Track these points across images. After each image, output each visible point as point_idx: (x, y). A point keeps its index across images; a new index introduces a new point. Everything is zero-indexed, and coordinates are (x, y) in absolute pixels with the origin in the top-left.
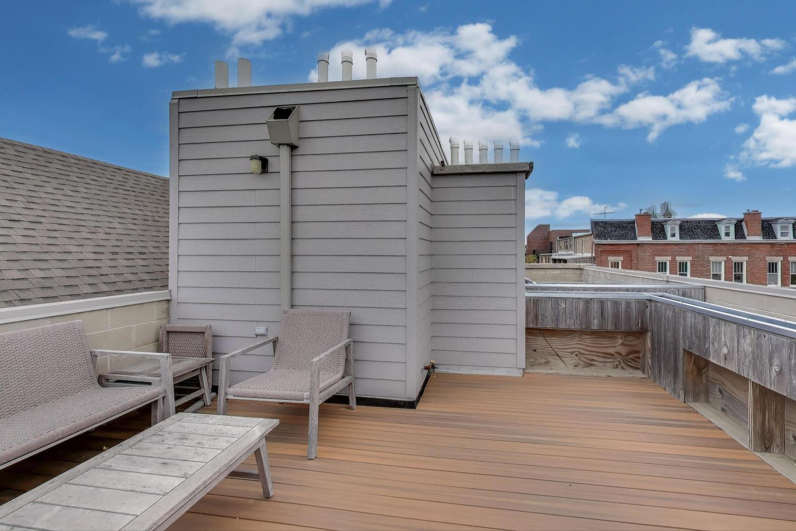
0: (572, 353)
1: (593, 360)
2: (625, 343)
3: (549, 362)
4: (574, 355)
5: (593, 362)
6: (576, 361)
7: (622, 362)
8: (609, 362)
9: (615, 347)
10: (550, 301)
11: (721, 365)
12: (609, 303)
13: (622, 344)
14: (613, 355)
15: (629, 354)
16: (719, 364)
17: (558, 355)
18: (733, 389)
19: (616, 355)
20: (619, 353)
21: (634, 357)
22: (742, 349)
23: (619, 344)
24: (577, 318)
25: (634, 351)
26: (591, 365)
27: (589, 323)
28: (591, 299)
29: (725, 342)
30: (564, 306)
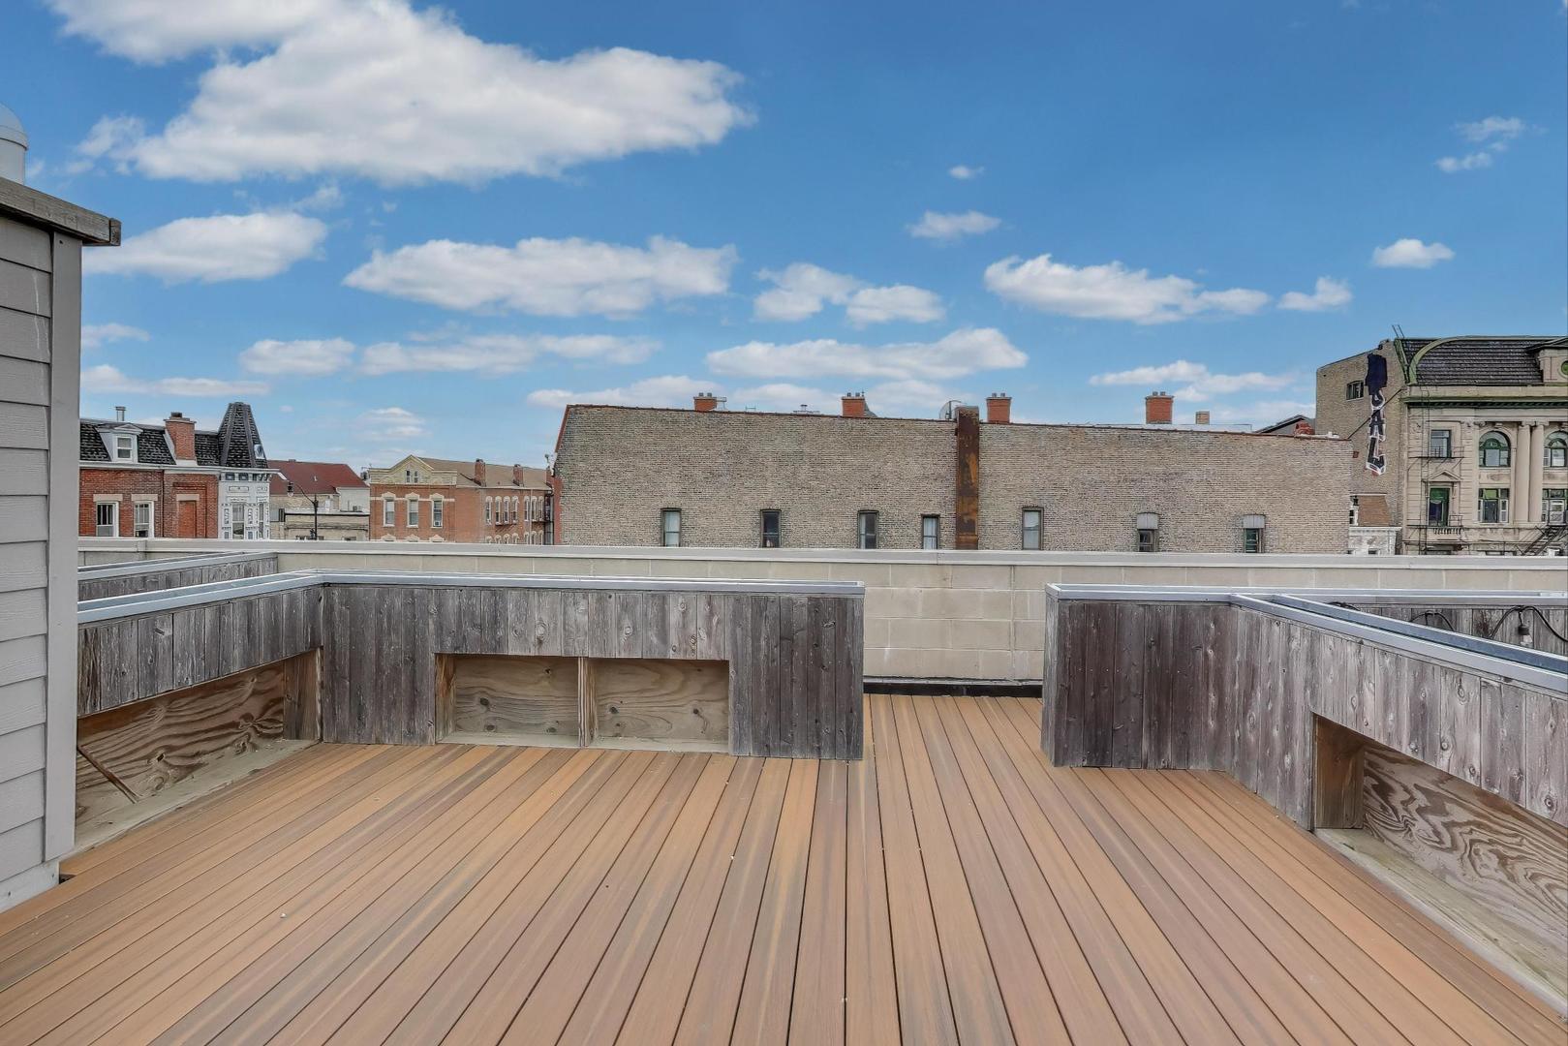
0: (148, 757)
1: (198, 754)
2: (259, 688)
3: (86, 809)
4: (154, 760)
5: (196, 761)
6: (158, 775)
7: (253, 733)
8: (227, 746)
9: (241, 704)
10: (135, 624)
11: (532, 654)
12: (262, 603)
13: (255, 693)
14: (234, 725)
15: (266, 708)
16: (527, 654)
17: (112, 779)
18: (514, 689)
19: (242, 722)
20: (247, 717)
21: (272, 715)
22: (572, 622)
23: (247, 695)
24: (198, 656)
25: (271, 701)
26: (192, 768)
27: (224, 658)
28: (229, 601)
29: (541, 619)
30: (168, 632)
